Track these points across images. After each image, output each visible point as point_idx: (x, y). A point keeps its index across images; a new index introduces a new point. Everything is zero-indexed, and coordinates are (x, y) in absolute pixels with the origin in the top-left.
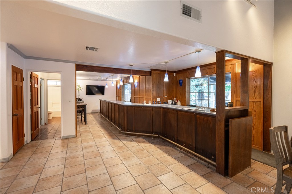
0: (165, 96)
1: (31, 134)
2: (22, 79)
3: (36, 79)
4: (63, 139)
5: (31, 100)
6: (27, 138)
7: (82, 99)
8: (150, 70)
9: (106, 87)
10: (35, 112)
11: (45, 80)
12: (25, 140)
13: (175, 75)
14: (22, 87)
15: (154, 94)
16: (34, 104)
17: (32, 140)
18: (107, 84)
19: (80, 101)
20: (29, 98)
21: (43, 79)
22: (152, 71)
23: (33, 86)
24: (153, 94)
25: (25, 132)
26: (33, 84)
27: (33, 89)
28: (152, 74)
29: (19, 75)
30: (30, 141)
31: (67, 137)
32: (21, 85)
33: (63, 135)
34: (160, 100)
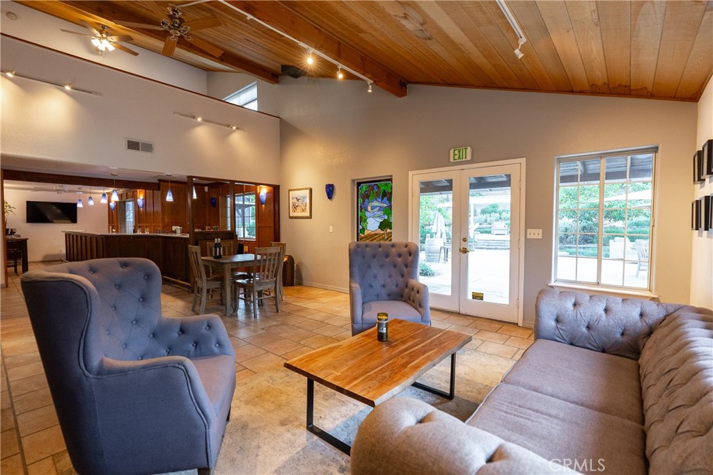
8: (158, 182)
9: (80, 205)
13: (206, 189)
18: (80, 200)
19: (10, 235)
22: (162, 183)
24: (163, 219)
28: (161, 187)
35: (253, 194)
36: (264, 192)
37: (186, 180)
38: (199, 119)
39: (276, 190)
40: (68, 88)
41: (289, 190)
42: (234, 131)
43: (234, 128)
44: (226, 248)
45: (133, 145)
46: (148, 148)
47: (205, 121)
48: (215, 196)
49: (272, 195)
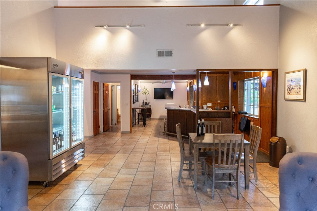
0: (218, 101)
1: (104, 127)
2: (98, 89)
3: (107, 87)
4: (121, 133)
5: (104, 103)
6: (101, 129)
7: (149, 103)
10: (106, 112)
11: (115, 86)
12: (100, 130)
14: (98, 94)
15: (204, 99)
16: (105, 106)
17: (104, 132)
19: (147, 105)
20: (102, 102)
21: (114, 86)
23: (105, 93)
25: (100, 125)
26: (105, 91)
27: (105, 95)
29: (97, 86)
30: (103, 131)
31: (124, 132)
32: (98, 93)
33: (122, 130)
34: (211, 106)
35: (258, 78)
36: (265, 76)
37: (195, 73)
38: (203, 26)
39: (275, 73)
40: (128, 27)
41: (286, 73)
42: (232, 29)
43: (231, 25)
44: (216, 126)
45: (161, 54)
46: (169, 54)
47: (208, 25)
48: (236, 81)
49: (271, 78)
